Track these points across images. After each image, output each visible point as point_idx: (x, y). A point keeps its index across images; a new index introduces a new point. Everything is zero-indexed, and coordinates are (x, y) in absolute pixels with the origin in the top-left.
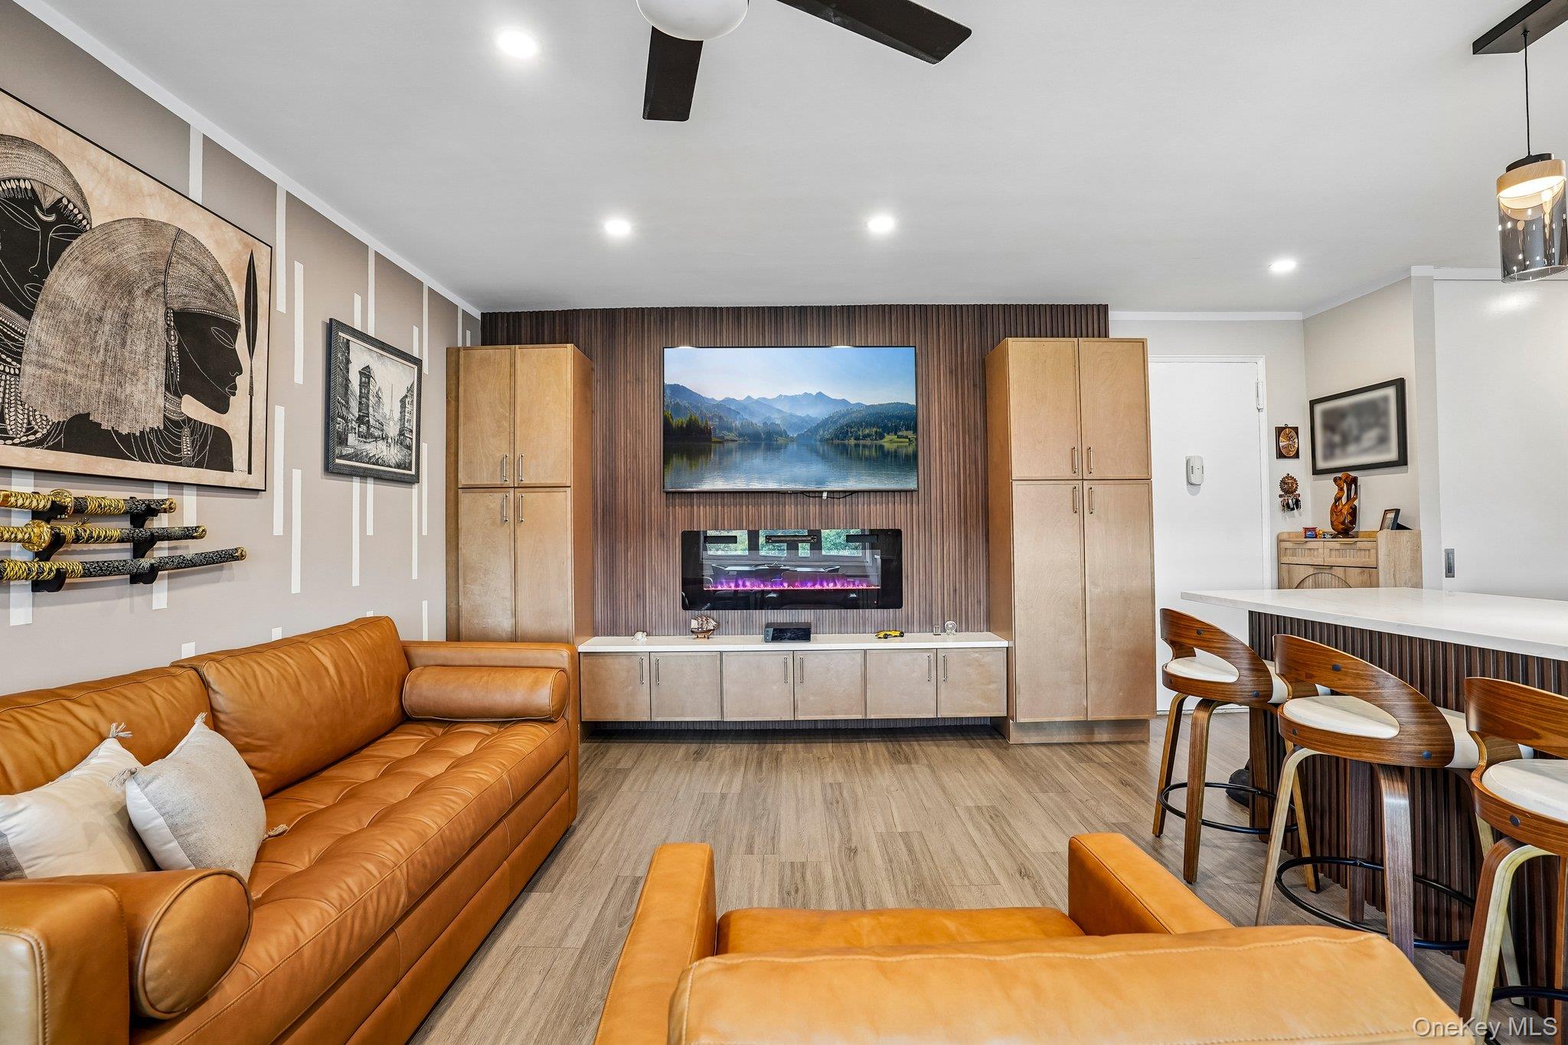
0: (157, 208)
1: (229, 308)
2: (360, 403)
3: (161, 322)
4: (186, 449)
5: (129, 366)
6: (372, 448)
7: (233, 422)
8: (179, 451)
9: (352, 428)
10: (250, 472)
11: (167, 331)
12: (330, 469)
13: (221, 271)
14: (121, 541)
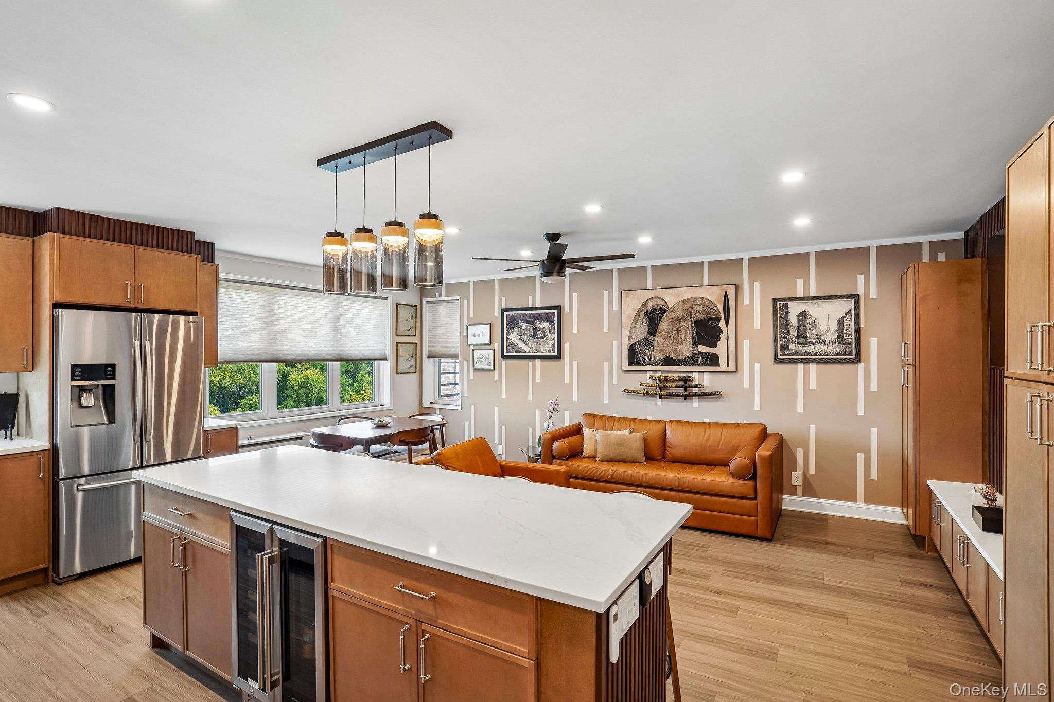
0: (687, 294)
1: (716, 313)
2: (798, 329)
3: (690, 326)
4: (700, 361)
5: (680, 341)
6: (810, 348)
7: (720, 350)
8: (698, 362)
9: (792, 342)
10: (728, 365)
11: (692, 328)
12: (777, 361)
13: (712, 303)
14: (676, 387)
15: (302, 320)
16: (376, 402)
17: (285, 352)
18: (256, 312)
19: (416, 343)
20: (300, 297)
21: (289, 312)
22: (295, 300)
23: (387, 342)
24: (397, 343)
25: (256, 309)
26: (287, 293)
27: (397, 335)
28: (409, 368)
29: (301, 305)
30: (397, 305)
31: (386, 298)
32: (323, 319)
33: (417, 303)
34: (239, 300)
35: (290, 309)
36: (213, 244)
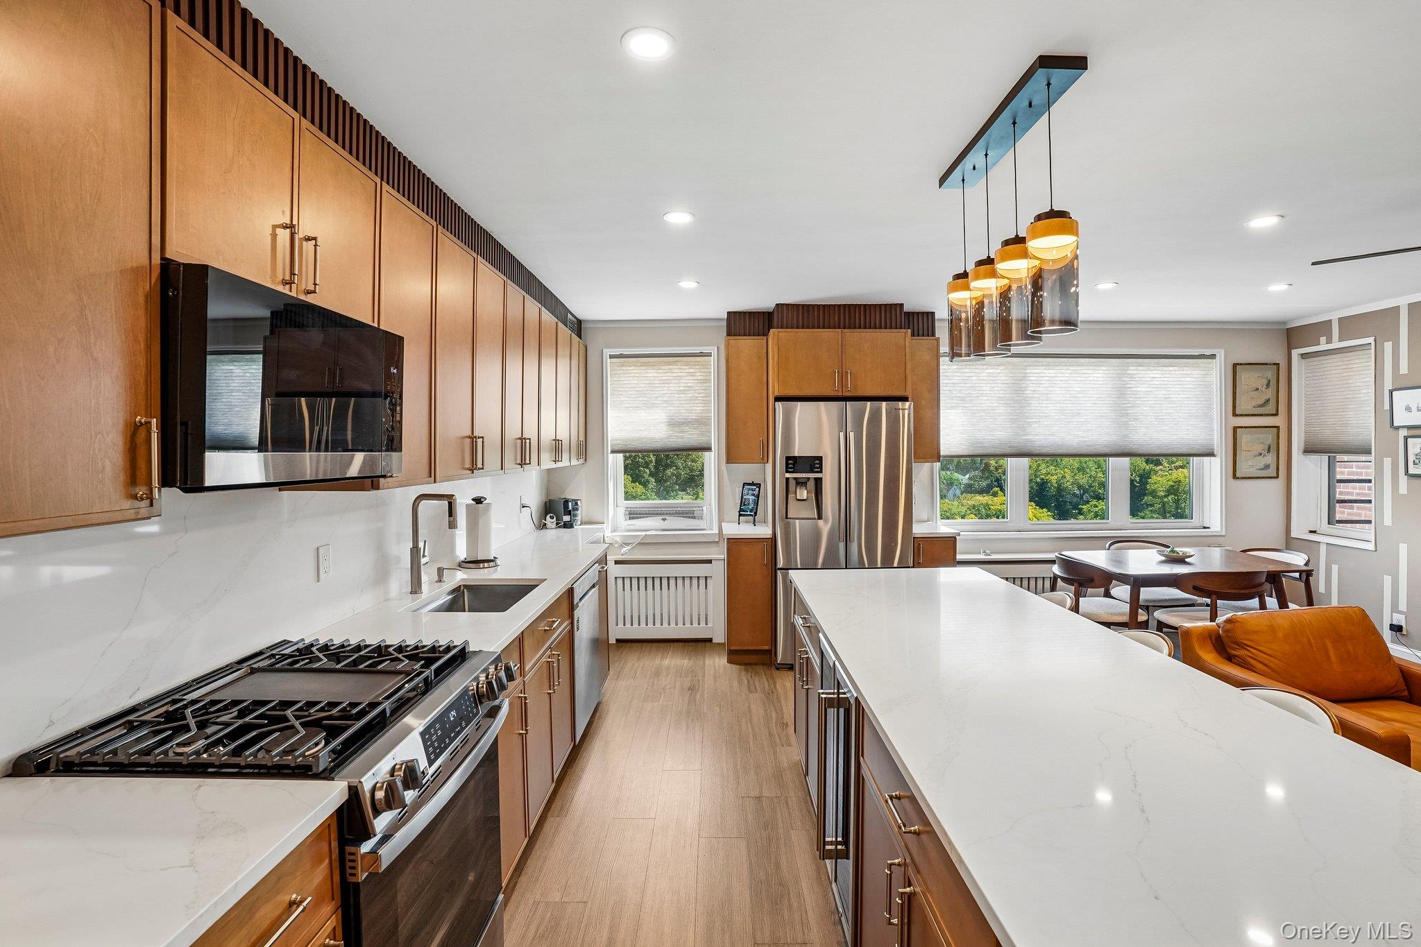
15: (1064, 399)
16: (1195, 521)
17: (1038, 444)
18: (996, 392)
19: (1278, 427)
20: (1059, 368)
21: (1043, 389)
22: (1051, 372)
23: (1216, 426)
24: (1235, 429)
25: (996, 389)
26: (1040, 364)
27: (1235, 415)
28: (1261, 469)
29: (1061, 379)
30: (1235, 365)
31: (1213, 356)
32: (1096, 396)
33: (1280, 358)
34: (974, 378)
35: (1044, 385)
36: (933, 313)
